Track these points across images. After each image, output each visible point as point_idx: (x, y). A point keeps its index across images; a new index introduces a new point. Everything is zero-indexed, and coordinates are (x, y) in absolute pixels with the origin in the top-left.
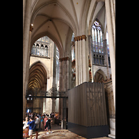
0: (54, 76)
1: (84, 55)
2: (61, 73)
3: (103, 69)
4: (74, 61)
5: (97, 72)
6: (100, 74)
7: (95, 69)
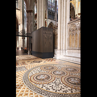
0: (23, 24)
1: (43, 10)
2: (28, 21)
3: (54, 22)
4: (36, 15)
5: (50, 24)
6: (52, 26)
7: (49, 22)
